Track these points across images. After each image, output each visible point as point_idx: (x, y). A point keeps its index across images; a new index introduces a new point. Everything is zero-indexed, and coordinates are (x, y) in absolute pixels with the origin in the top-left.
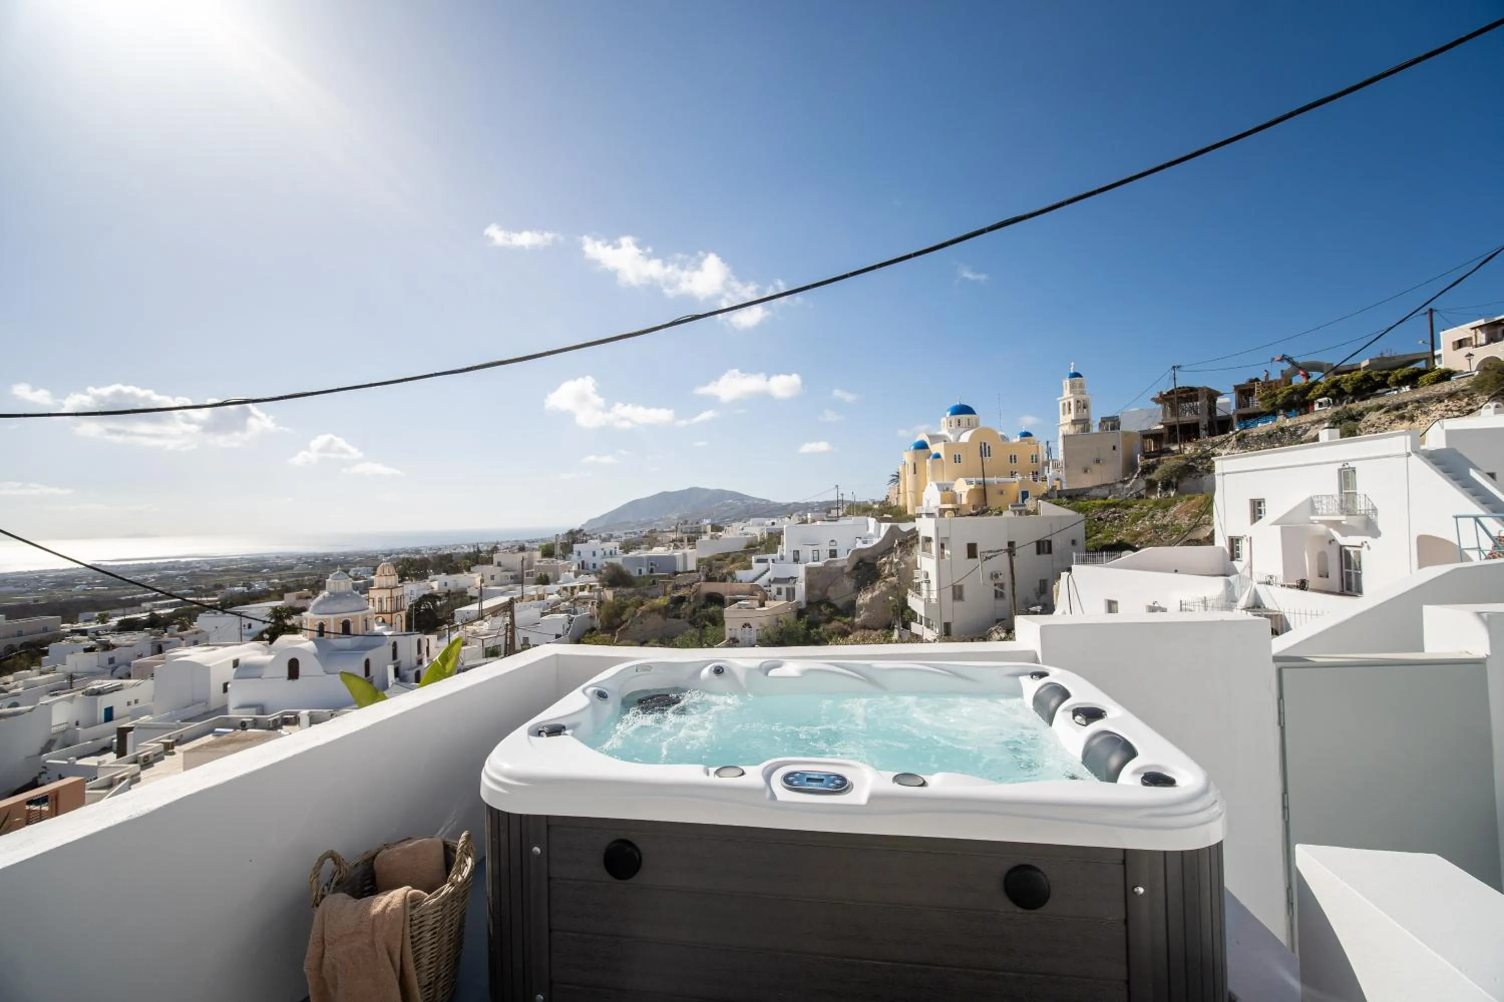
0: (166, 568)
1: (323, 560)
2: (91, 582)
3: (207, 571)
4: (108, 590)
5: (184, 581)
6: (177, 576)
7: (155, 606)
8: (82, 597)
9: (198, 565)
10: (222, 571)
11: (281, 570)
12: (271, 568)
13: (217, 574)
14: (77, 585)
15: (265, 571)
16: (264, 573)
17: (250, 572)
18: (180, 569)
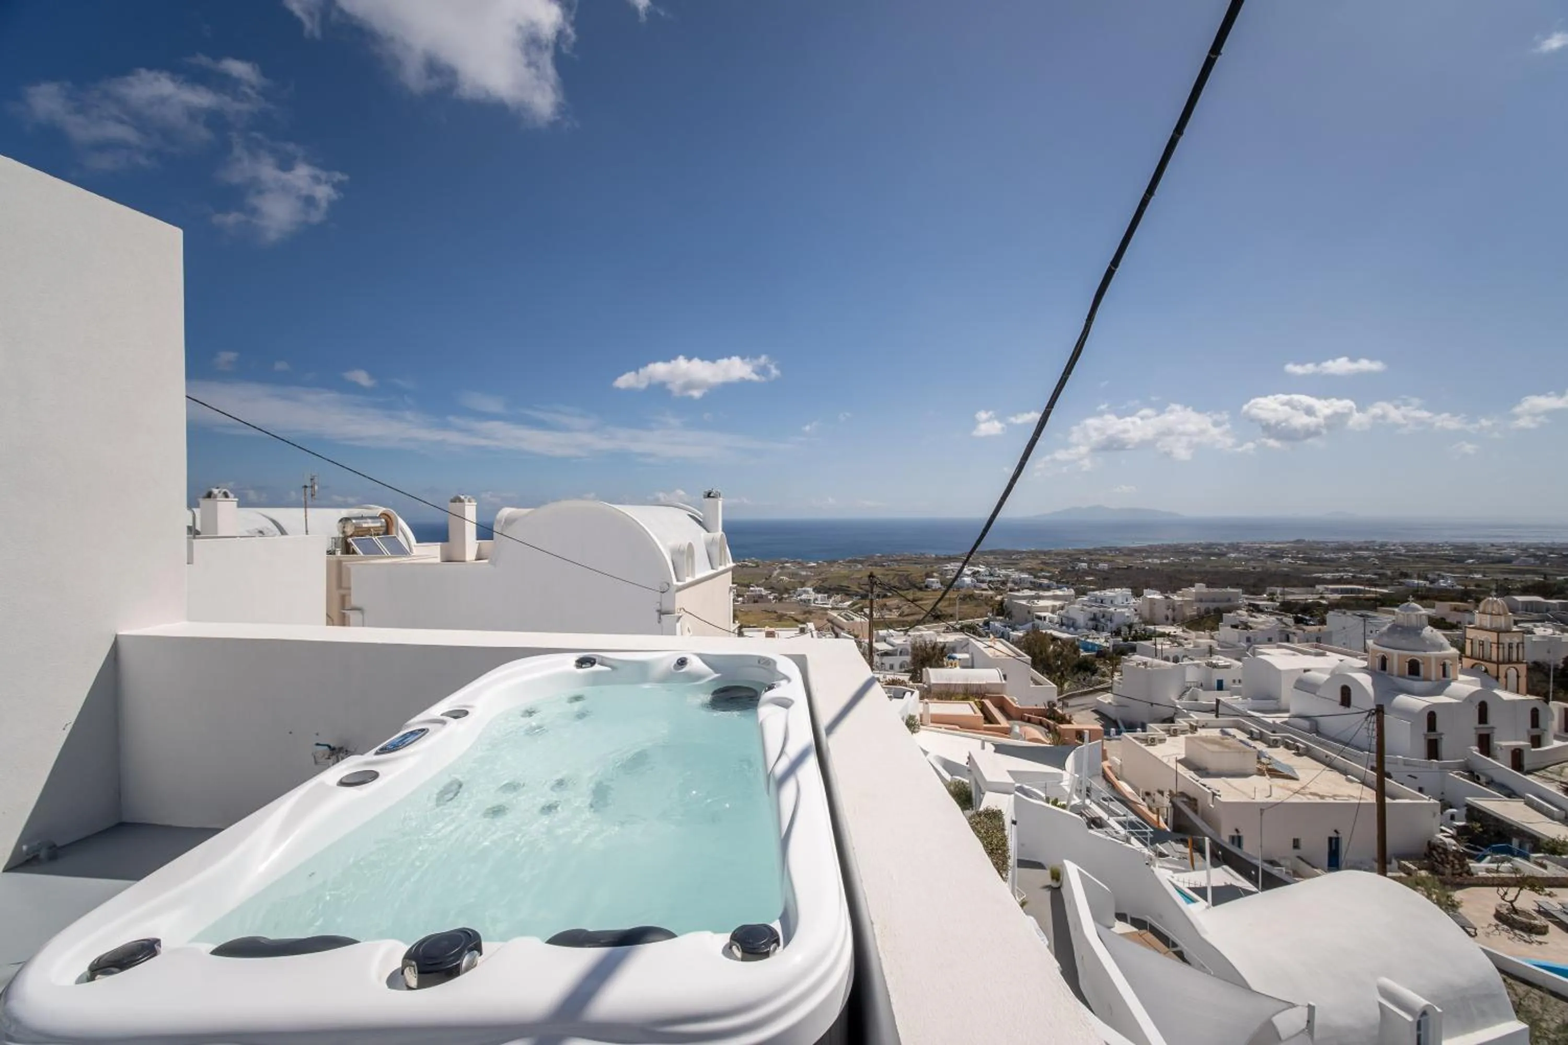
0: (1360, 549)
1: (1561, 554)
2: (1294, 555)
3: (1400, 555)
4: (1308, 565)
5: (1375, 564)
6: (1369, 557)
7: (1327, 589)
8: (1285, 569)
9: (1393, 548)
10: (1417, 557)
11: (1493, 563)
12: (1479, 558)
13: (1411, 560)
14: (1284, 557)
15: (1471, 561)
16: (1468, 564)
17: (1452, 561)
18: (1374, 550)
